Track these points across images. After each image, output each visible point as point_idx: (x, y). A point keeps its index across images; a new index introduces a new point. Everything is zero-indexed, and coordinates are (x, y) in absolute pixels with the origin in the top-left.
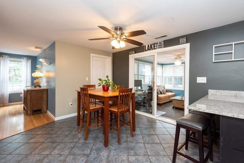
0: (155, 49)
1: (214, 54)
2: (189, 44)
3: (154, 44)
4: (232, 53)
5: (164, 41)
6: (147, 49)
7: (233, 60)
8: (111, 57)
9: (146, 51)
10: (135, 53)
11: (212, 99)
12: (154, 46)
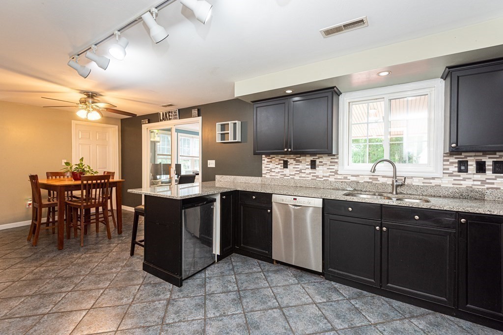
0: (170, 119)
1: (217, 132)
2: (201, 117)
3: (169, 112)
4: (228, 133)
5: (179, 110)
6: (161, 119)
7: (230, 141)
8: (117, 127)
9: (161, 121)
10: (149, 122)
11: (218, 186)
12: (169, 116)
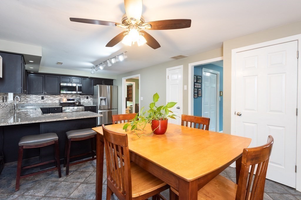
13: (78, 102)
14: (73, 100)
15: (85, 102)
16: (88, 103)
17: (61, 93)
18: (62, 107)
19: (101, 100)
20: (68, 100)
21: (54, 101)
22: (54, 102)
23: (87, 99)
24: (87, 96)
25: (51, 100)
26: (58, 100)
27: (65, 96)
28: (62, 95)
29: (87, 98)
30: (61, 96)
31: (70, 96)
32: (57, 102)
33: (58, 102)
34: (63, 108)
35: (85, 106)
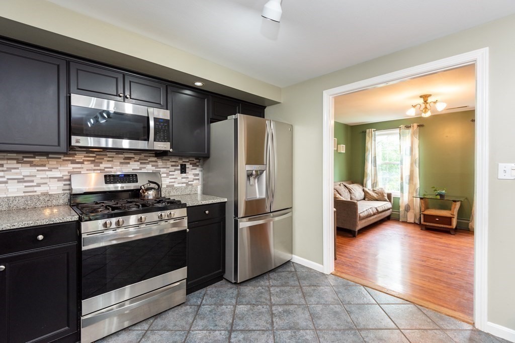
13: (152, 185)
14: (130, 178)
15: (176, 185)
16: (186, 188)
17: (73, 143)
18: (78, 224)
19: (249, 175)
20: (109, 179)
21: (39, 185)
22: (40, 190)
23: (184, 175)
24: (181, 162)
25: (20, 181)
26: (60, 179)
27: (93, 162)
28: (79, 157)
29: (183, 170)
30: (73, 162)
31: (117, 162)
32: (56, 188)
33: (61, 192)
34: (83, 224)
35: (189, 204)
